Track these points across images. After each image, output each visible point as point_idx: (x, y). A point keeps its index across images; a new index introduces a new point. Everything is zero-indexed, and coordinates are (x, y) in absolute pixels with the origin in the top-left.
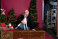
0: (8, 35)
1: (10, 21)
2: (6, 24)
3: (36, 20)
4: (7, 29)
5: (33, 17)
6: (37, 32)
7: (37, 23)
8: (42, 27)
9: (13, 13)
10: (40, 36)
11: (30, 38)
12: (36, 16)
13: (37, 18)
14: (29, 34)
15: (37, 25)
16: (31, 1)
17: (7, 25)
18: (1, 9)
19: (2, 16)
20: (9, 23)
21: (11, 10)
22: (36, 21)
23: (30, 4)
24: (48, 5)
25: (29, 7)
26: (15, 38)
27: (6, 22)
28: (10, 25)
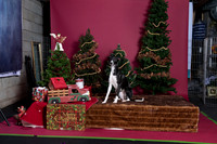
0: (70, 117)
1: (79, 72)
2: (66, 80)
3: (166, 70)
4: (70, 99)
5: (157, 58)
6: (171, 110)
7: (168, 79)
8: (186, 93)
9: (88, 47)
10: (179, 122)
11: (143, 128)
12: (164, 55)
13: (168, 64)
14: (143, 115)
15: (168, 87)
16: (150, 7)
17: (70, 83)
18: (54, 35)
19: (54, 56)
20: (77, 77)
21: (82, 36)
22: (164, 74)
23: (146, 15)
24: (209, 19)
25: (141, 25)
26: (96, 126)
27: (66, 77)
28: (80, 85)
